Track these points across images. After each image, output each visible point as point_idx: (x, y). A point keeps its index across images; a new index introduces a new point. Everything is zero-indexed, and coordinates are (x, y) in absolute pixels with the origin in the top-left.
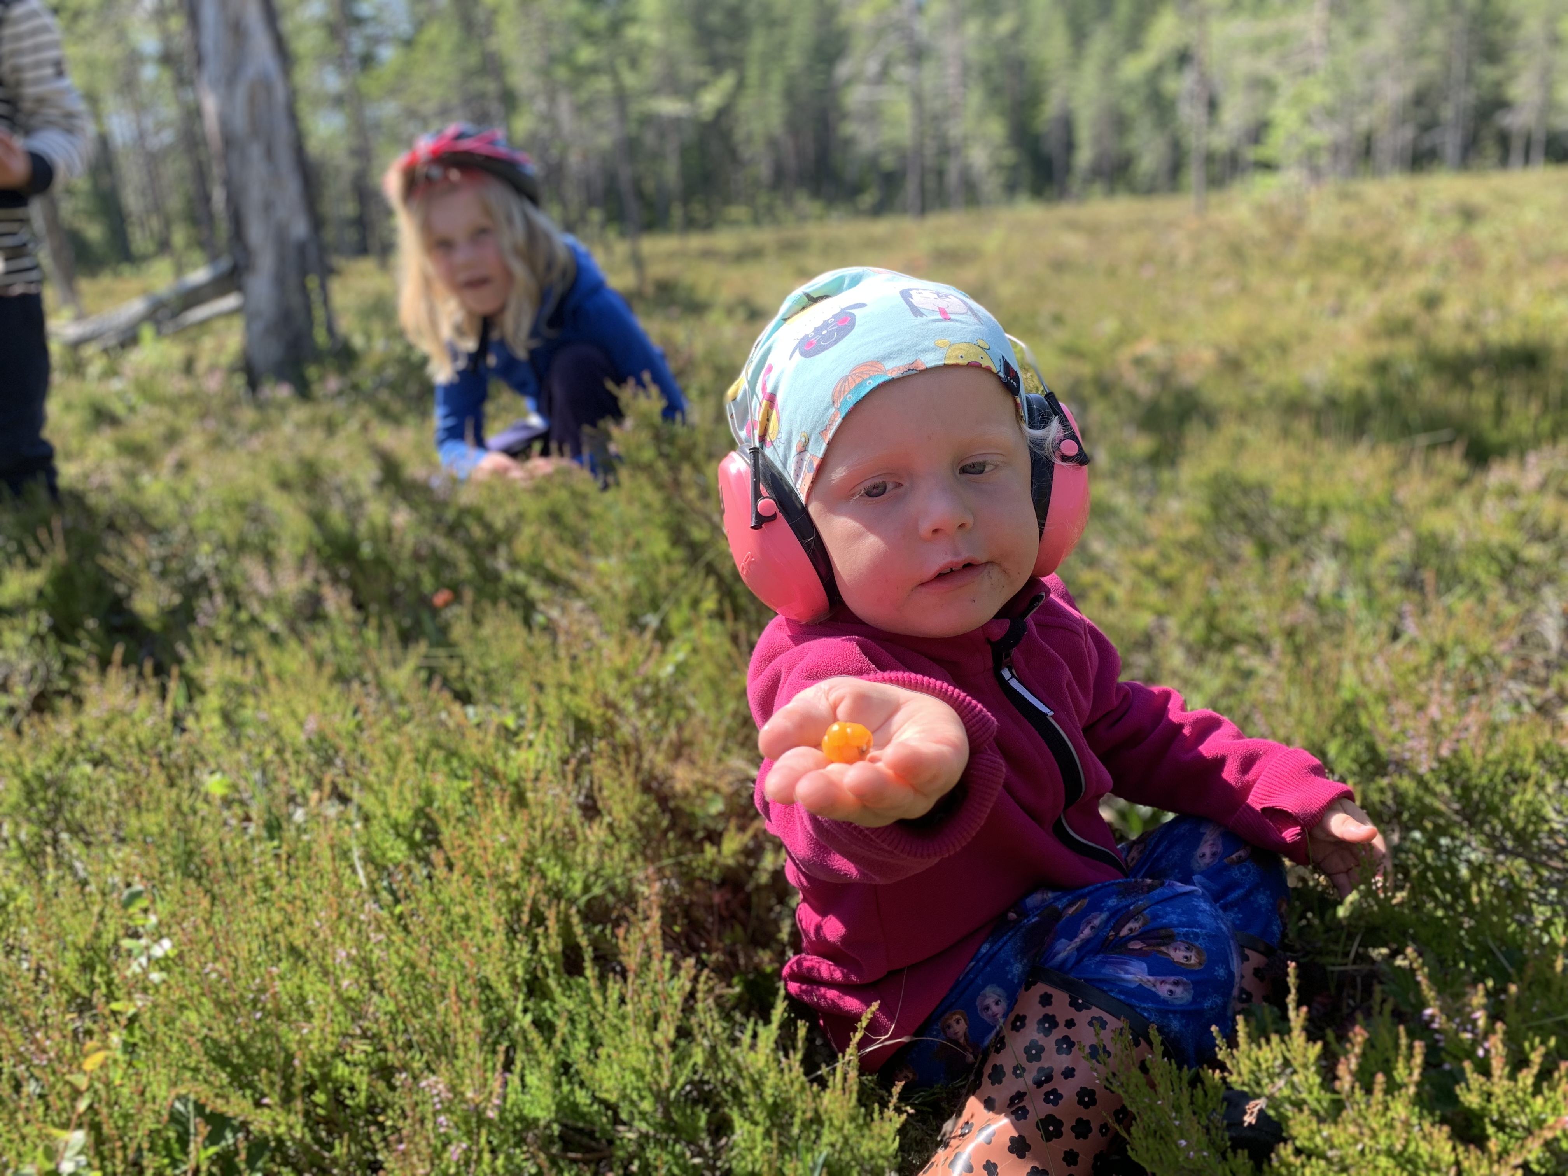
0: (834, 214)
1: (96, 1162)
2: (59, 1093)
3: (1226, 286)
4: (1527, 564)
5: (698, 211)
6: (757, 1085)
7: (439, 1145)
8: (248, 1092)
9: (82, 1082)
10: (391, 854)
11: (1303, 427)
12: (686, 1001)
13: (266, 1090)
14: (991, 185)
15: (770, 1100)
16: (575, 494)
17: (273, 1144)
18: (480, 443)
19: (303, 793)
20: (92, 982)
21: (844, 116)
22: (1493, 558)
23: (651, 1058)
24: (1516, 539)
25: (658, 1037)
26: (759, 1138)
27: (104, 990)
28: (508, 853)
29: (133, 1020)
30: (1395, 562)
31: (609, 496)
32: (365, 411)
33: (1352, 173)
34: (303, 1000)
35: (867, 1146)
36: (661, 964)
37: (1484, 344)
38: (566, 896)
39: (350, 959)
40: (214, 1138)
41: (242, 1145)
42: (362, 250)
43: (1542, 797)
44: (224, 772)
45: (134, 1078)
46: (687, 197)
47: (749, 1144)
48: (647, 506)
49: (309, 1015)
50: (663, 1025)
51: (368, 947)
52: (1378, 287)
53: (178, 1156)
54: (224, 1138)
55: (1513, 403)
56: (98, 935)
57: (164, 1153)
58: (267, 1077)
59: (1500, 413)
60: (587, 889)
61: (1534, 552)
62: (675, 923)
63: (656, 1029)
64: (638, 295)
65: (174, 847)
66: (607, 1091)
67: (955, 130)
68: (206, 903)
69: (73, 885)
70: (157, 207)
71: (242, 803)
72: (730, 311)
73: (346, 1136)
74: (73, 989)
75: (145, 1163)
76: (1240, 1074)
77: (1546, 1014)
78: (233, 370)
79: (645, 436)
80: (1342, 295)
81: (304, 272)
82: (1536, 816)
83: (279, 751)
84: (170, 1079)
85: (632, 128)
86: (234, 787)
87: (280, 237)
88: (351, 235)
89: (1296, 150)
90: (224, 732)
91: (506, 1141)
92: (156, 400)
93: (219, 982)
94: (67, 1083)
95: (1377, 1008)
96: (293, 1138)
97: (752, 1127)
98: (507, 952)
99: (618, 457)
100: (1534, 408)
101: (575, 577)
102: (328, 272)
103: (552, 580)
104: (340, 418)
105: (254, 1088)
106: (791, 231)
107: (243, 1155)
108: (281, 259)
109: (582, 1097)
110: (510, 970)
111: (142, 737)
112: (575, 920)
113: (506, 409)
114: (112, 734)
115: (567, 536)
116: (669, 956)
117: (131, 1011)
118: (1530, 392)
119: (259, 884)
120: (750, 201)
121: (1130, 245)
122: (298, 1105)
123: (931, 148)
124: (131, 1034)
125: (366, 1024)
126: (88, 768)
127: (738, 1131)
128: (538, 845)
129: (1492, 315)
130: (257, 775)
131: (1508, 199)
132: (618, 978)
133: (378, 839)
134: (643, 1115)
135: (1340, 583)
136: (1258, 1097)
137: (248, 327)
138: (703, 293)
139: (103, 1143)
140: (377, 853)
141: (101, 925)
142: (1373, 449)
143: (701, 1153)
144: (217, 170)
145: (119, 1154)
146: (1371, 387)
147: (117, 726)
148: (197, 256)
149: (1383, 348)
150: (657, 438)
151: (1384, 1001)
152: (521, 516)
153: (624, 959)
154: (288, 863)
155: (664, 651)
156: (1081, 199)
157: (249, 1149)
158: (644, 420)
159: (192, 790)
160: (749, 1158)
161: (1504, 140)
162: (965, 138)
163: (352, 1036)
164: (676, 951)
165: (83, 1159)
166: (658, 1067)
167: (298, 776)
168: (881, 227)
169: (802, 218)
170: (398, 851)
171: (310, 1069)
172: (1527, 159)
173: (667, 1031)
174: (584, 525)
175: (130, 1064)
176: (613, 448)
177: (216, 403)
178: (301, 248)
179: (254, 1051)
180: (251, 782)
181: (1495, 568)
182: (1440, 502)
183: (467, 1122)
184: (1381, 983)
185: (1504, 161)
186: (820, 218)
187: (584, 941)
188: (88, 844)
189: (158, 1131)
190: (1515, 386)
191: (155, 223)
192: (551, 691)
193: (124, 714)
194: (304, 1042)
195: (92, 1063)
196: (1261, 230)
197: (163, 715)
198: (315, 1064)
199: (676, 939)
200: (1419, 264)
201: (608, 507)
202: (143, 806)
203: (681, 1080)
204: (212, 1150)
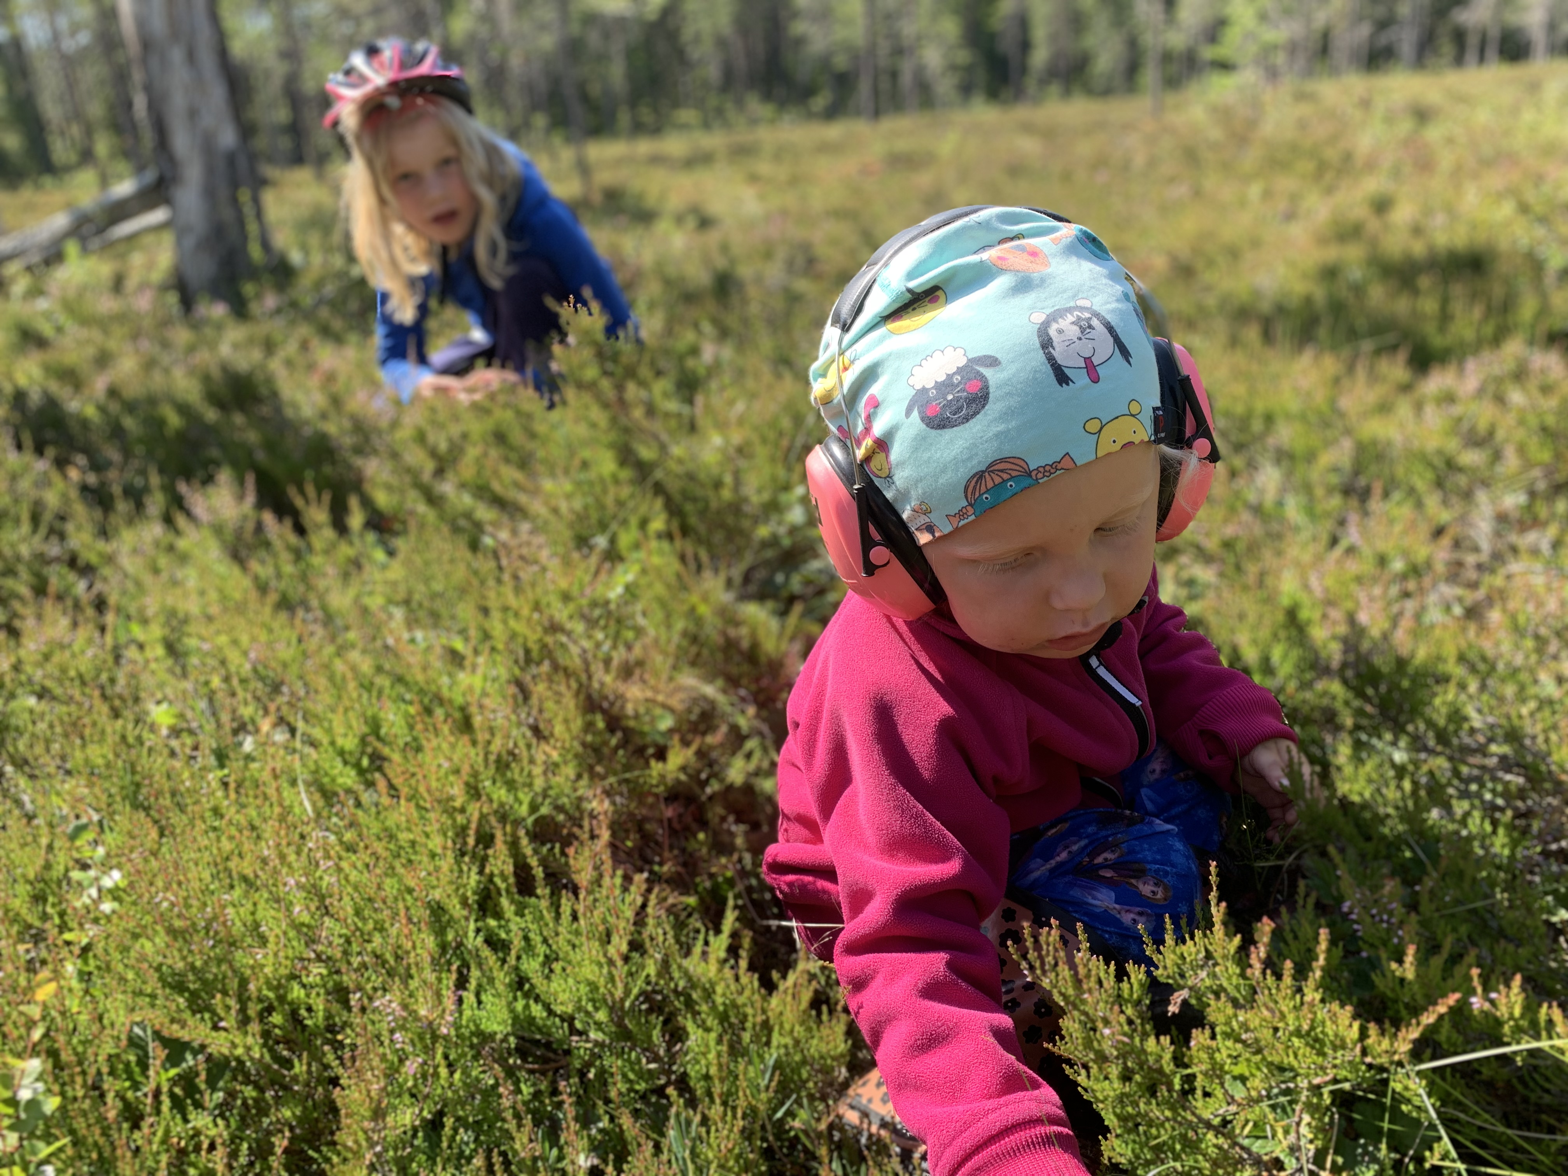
0: (787, 117)
1: (56, 1088)
2: (15, 1023)
3: (1181, 191)
4: (1460, 470)
5: (646, 114)
6: (708, 994)
7: (396, 1060)
8: (207, 1016)
9: (35, 1012)
10: (340, 780)
11: (1252, 333)
12: (637, 914)
13: (222, 1013)
14: (945, 86)
15: (721, 1008)
16: (519, 413)
17: (234, 1064)
18: (422, 360)
19: (253, 721)
20: (45, 913)
21: (795, 15)
22: (1430, 465)
23: (605, 970)
24: (1452, 445)
25: (612, 950)
26: (712, 1043)
27: (57, 921)
28: (452, 778)
29: (86, 950)
30: (1335, 469)
31: (555, 415)
32: (304, 330)
33: (1309, 73)
34: (257, 925)
35: (815, 1047)
36: (613, 881)
37: (1431, 249)
38: (512, 818)
39: (300, 886)
40: (174, 1059)
41: (202, 1068)
42: (297, 159)
43: (1463, 697)
44: (171, 703)
45: (90, 1006)
46: (634, 100)
47: (703, 1049)
48: (594, 425)
49: (263, 941)
50: (615, 939)
51: (318, 874)
52: (1329, 191)
53: (140, 1079)
54: (184, 1059)
55: (1457, 307)
56: (48, 866)
57: (124, 1076)
58: (223, 1002)
59: (1445, 318)
60: (534, 808)
61: (1471, 458)
62: (628, 838)
63: (609, 942)
64: (584, 203)
65: (121, 778)
66: (562, 1004)
67: (908, 29)
68: (154, 834)
69: (19, 819)
70: (77, 114)
71: (191, 732)
72: (679, 220)
73: (305, 1055)
74: (25, 921)
75: (106, 1086)
76: (1165, 968)
77: (1458, 902)
78: (164, 288)
79: (587, 353)
80: (1294, 198)
81: (235, 184)
82: (1457, 717)
83: (227, 679)
84: (127, 1005)
85: (575, 29)
86: (181, 716)
87: (208, 146)
88: (285, 143)
89: (1253, 49)
90: (170, 662)
91: (464, 1055)
92: (86, 321)
93: (171, 910)
94: (21, 1013)
95: (1301, 902)
96: (252, 1059)
97: (705, 1035)
98: (456, 874)
99: (561, 375)
100: (1477, 312)
101: (523, 499)
102: (260, 183)
103: (499, 502)
104: (278, 336)
105: (214, 1013)
106: (743, 135)
107: (203, 1076)
108: (210, 170)
109: (537, 1010)
110: (461, 891)
111: (83, 669)
112: (524, 841)
113: (451, 325)
114: (51, 668)
115: (513, 456)
116: (619, 873)
117: (85, 941)
118: (1474, 296)
119: (208, 814)
120: (700, 104)
121: (1085, 149)
122: (255, 1027)
123: (884, 48)
124: (86, 962)
125: (320, 948)
126: (32, 701)
127: (692, 1037)
128: (482, 769)
129: (1440, 219)
130: (203, 704)
131: (1462, 99)
132: (570, 895)
133: (327, 766)
134: (599, 1025)
135: (1283, 490)
136: (1182, 988)
137: (179, 242)
138: (651, 201)
139: (62, 1069)
140: (326, 780)
141: (51, 857)
142: (1317, 358)
143: (656, 1058)
144: (137, 76)
145: (79, 1080)
146: (1319, 294)
147: (57, 658)
148: (122, 166)
149: (1331, 254)
150: (600, 355)
151: (1307, 895)
152: (465, 436)
153: (576, 878)
154: (237, 792)
155: (611, 572)
156: (1037, 101)
157: (209, 1071)
158: (586, 337)
159: (137, 722)
160: (703, 1062)
161: (1459, 37)
162: (919, 38)
163: (309, 960)
164: (628, 866)
165: (40, 1086)
166: (612, 979)
167: (246, 703)
168: (834, 131)
169: (754, 122)
170: (348, 778)
171: (265, 992)
172: (1482, 58)
173: (620, 944)
174: (530, 446)
175: (87, 992)
176: (554, 366)
177: (147, 323)
178: (231, 159)
179: (210, 977)
180: (198, 711)
181: (1430, 475)
182: (1384, 408)
183: (421, 1038)
184: (1304, 877)
185: (1459, 60)
186: (772, 121)
187: (533, 862)
188: (32, 777)
189: (118, 1056)
190: (1458, 290)
191: (75, 130)
192: (496, 615)
193: (62, 647)
194: (257, 967)
195: (45, 992)
196: (1216, 134)
197: (103, 646)
198: (270, 988)
199: (629, 853)
200: (1370, 166)
201: (554, 427)
202: (87, 738)
203: (635, 991)
204: (173, 1072)
